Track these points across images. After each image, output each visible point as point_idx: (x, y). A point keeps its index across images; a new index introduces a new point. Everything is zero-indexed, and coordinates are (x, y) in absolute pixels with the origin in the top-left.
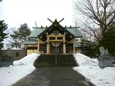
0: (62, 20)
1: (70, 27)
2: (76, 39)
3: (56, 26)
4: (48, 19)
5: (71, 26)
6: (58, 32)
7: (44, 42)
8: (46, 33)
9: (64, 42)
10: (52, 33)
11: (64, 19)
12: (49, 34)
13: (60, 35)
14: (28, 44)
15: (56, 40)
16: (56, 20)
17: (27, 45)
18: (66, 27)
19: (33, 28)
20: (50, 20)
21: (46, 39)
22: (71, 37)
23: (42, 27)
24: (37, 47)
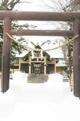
4: (31, 42)
8: (29, 56)
9: (45, 64)
11: (45, 42)
15: (38, 61)
16: (38, 45)
24: (18, 67)
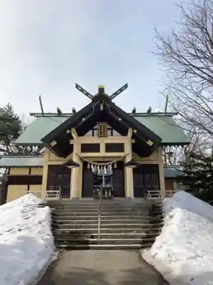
0: (121, 90)
1: (149, 114)
2: (168, 149)
3: (102, 108)
4: (77, 86)
5: (149, 111)
6: (109, 127)
7: (62, 158)
8: (68, 131)
9: (128, 159)
10: (91, 132)
11: (126, 86)
12: (81, 133)
13: (116, 138)
14: (14, 167)
15: (102, 153)
16: (101, 90)
17: (9, 168)
18: (134, 111)
19: (32, 114)
20: (82, 90)
21: (70, 149)
22: (150, 143)
23: (59, 111)
24: (41, 177)
